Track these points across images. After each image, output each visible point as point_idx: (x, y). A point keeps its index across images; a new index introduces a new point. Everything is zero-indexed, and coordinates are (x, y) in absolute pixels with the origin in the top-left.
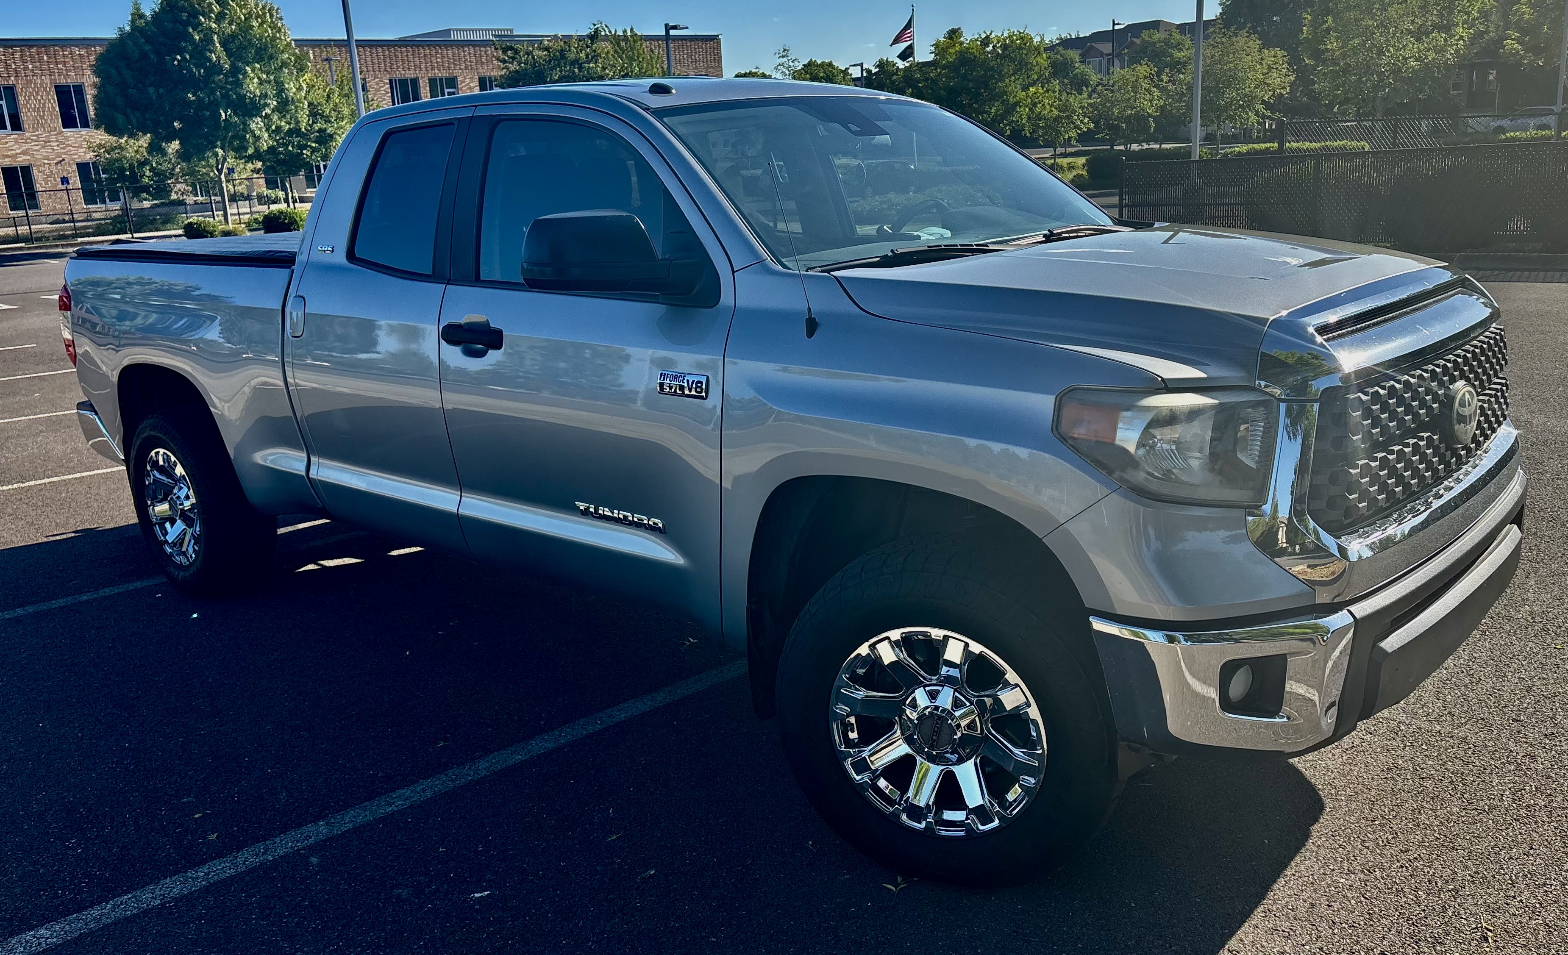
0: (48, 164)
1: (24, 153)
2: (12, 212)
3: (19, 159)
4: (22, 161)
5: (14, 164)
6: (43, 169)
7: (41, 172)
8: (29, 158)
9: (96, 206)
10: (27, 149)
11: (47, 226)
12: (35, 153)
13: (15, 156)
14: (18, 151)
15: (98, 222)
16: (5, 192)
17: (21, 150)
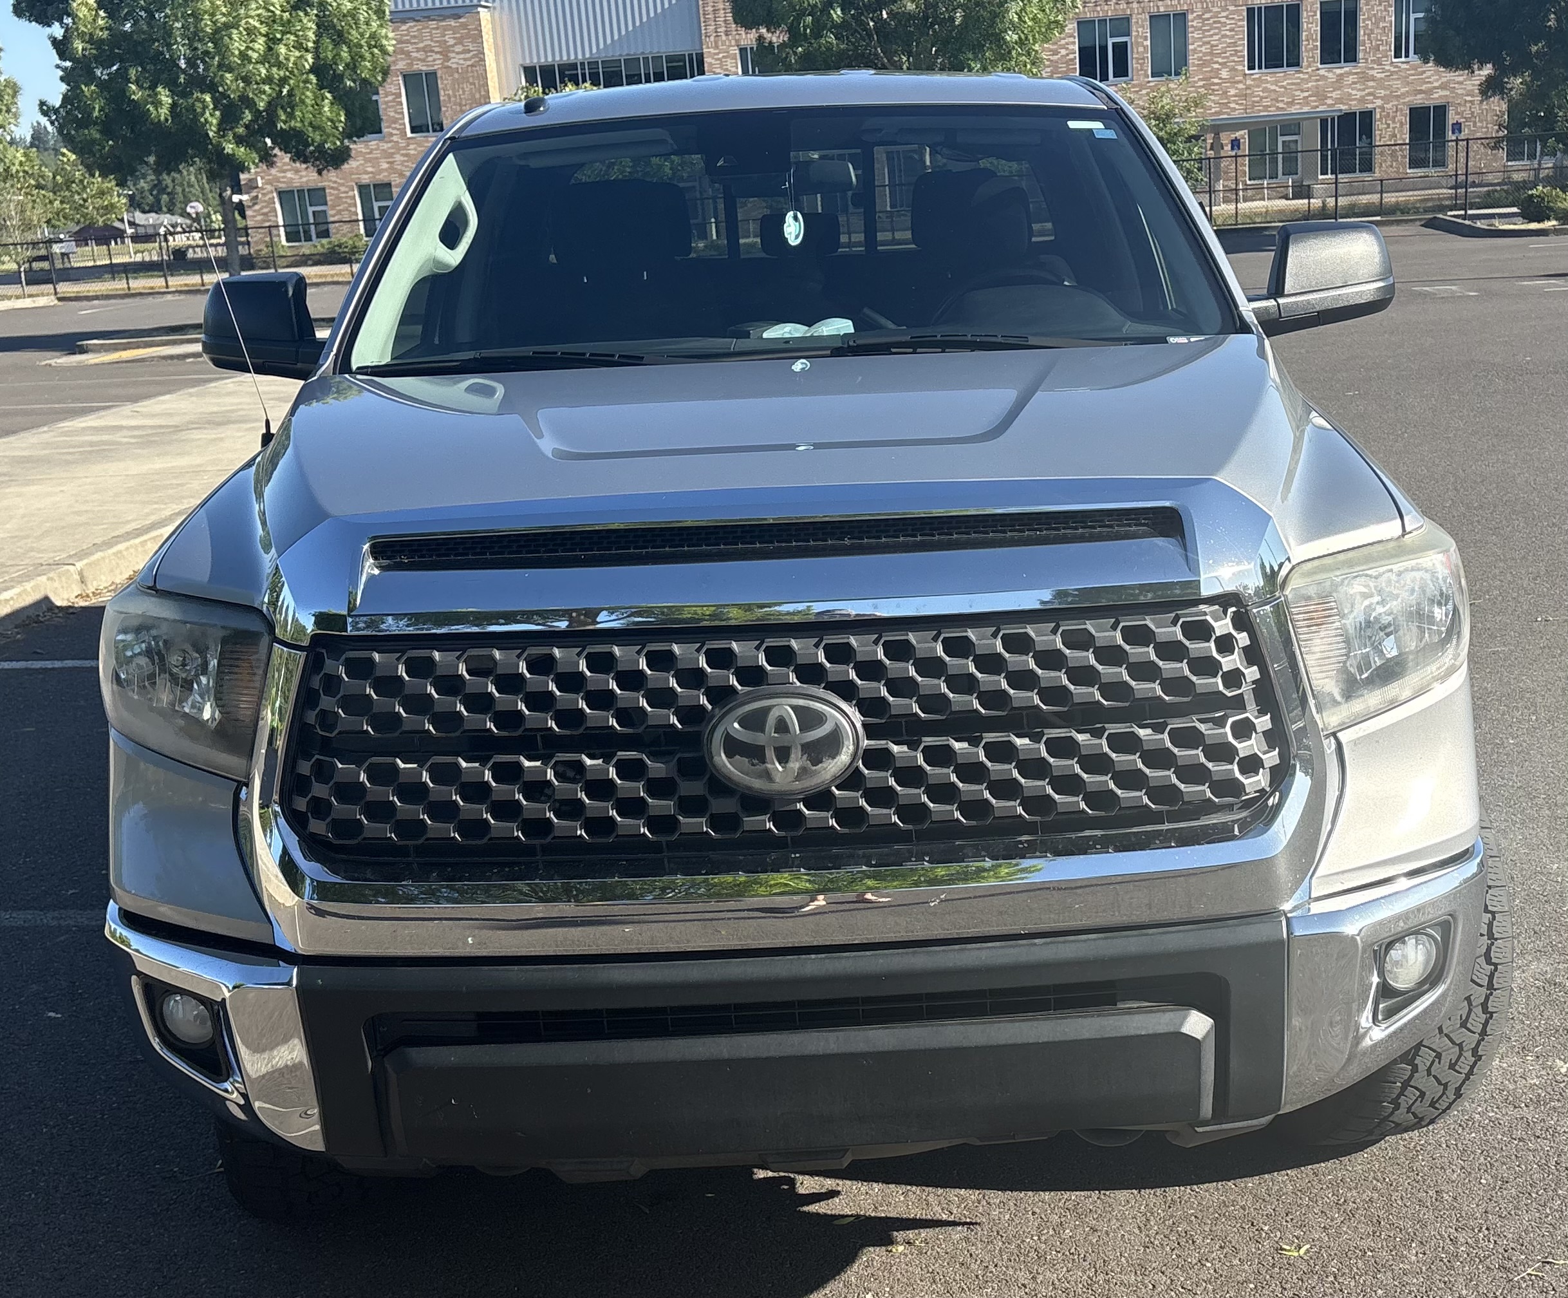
0: (1471, 101)
1: (1443, 87)
2: (1412, 171)
3: (1436, 96)
4: (1437, 99)
5: (1427, 103)
6: (1462, 109)
7: (1459, 114)
8: (1448, 93)
9: (1521, 163)
10: (1449, 82)
11: (1445, 191)
12: (1456, 86)
13: (1429, 92)
14: (1436, 84)
15: (1491, 188)
16: (1407, 141)
17: (1440, 82)
